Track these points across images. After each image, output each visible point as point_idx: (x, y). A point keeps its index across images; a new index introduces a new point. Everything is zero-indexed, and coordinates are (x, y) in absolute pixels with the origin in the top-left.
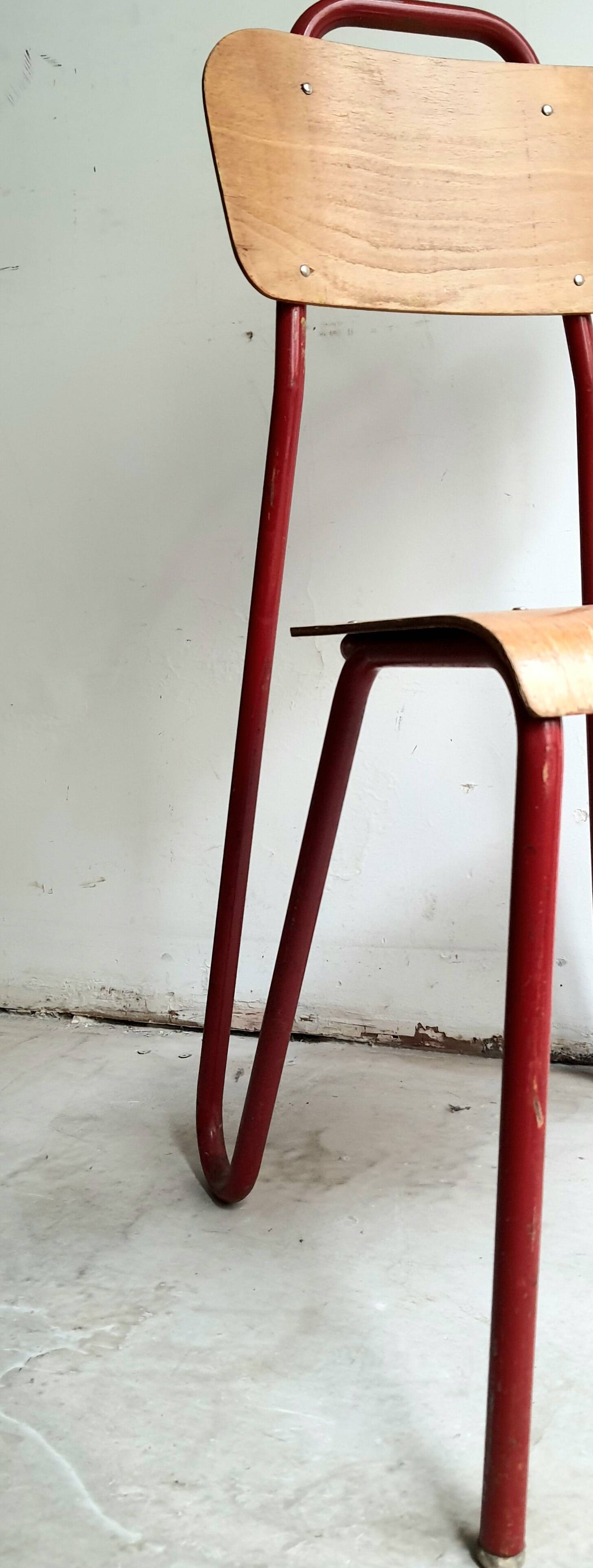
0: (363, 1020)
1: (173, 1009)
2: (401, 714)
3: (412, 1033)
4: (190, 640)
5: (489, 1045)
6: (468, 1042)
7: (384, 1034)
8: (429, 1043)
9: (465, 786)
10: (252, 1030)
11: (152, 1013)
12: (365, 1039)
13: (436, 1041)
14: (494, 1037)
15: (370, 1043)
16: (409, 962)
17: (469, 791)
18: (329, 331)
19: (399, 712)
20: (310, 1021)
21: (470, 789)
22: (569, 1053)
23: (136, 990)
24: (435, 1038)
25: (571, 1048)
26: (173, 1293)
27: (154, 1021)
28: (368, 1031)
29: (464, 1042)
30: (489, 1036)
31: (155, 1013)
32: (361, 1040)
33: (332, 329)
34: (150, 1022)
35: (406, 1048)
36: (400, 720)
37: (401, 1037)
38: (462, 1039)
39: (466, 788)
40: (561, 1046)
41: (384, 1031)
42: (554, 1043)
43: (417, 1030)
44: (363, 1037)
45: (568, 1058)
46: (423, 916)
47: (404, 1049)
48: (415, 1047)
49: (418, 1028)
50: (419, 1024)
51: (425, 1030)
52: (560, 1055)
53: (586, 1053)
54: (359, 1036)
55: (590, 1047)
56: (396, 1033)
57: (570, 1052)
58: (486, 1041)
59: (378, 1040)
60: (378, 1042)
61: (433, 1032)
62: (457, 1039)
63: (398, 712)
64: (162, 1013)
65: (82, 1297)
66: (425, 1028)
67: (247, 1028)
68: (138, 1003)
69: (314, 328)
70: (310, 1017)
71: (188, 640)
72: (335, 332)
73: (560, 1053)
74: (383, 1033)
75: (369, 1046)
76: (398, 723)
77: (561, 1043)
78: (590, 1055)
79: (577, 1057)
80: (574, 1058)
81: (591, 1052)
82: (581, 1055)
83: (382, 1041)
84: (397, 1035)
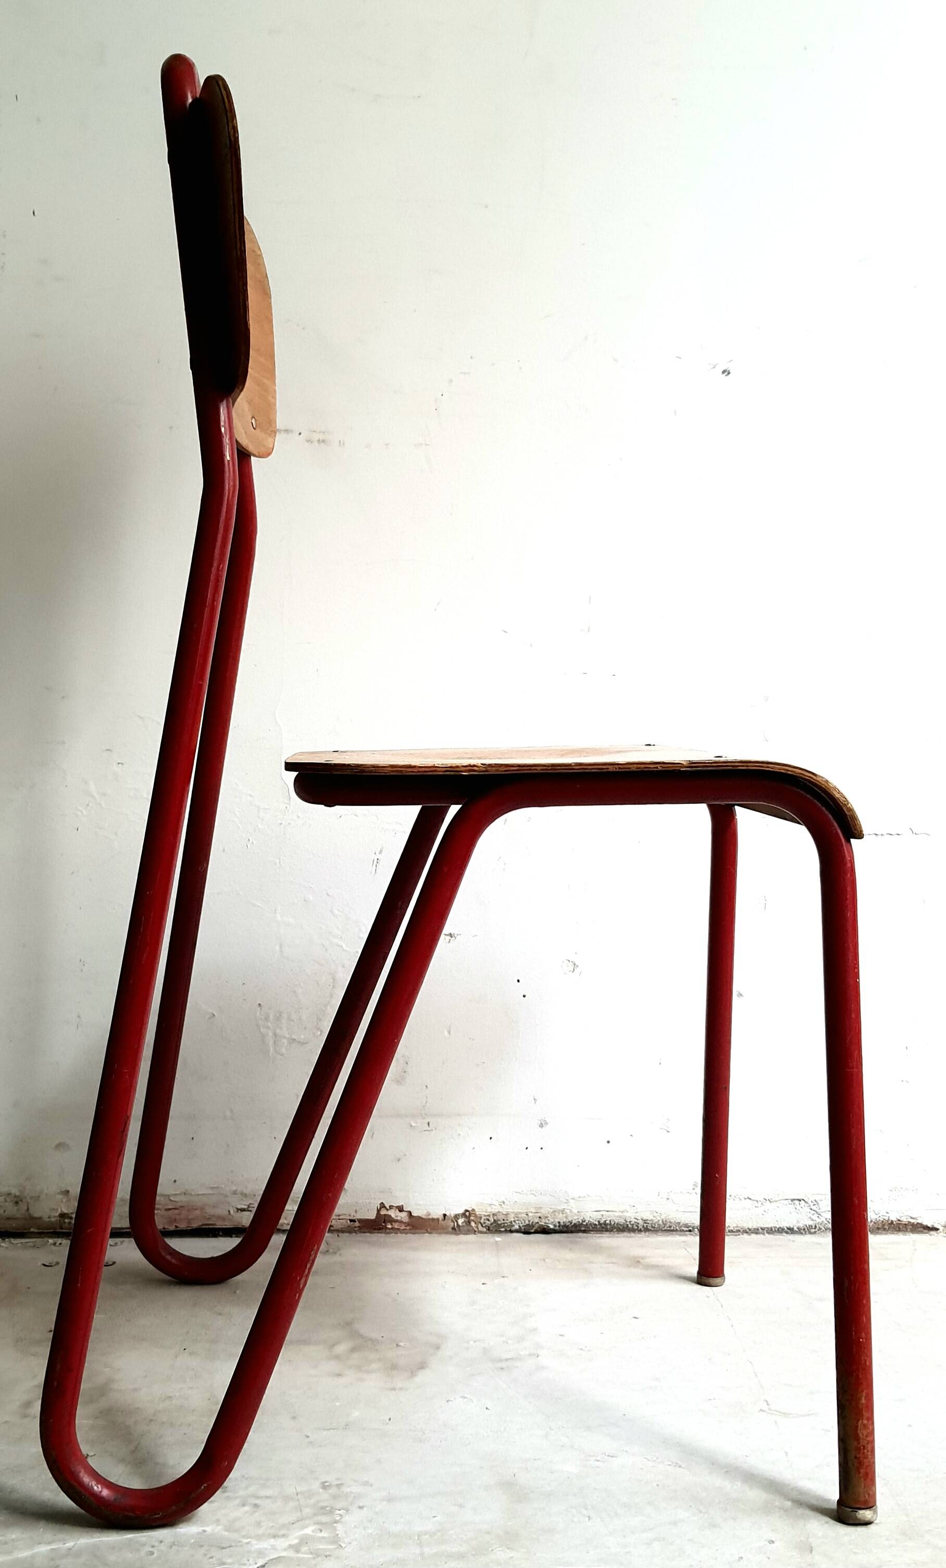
1: (65, 1211)
2: (378, 856)
3: (372, 1215)
4: (122, 764)
5: (461, 1221)
6: (438, 1219)
7: (339, 1219)
8: (392, 1225)
9: (446, 935)
10: (172, 1228)
11: (37, 1218)
13: (401, 1222)
14: (467, 1211)
16: (373, 1133)
17: (451, 941)
18: (317, 439)
19: (377, 853)
20: (249, 1211)
21: (452, 939)
22: (547, 1222)
23: (15, 1191)
24: (399, 1218)
25: (549, 1216)
26: (345, 1489)
27: (39, 1229)
29: (433, 1219)
30: (461, 1211)
31: (40, 1218)
33: (321, 437)
34: (32, 1230)
35: (365, 1232)
36: (376, 861)
37: (360, 1221)
38: (430, 1217)
39: (449, 938)
40: (538, 1216)
41: (339, 1216)
42: (532, 1212)
43: (378, 1211)
45: (546, 1227)
46: (392, 1080)
47: (362, 1234)
48: (376, 1231)
49: (380, 1208)
50: (382, 1203)
51: (387, 1210)
53: (565, 1220)
55: (569, 1213)
56: (354, 1216)
57: (549, 1220)
58: (457, 1217)
61: (397, 1211)
62: (424, 1217)
63: (374, 853)
64: (49, 1217)
65: (246, 1508)
66: (388, 1208)
67: (166, 1227)
68: (16, 1208)
69: (300, 434)
70: (249, 1207)
71: (119, 763)
72: (323, 441)
73: (538, 1223)
74: (338, 1218)
76: (374, 865)
77: (539, 1211)
78: (569, 1222)
79: (555, 1226)
80: (552, 1227)
81: (570, 1219)
82: (559, 1223)
83: (335, 1228)
84: (354, 1218)
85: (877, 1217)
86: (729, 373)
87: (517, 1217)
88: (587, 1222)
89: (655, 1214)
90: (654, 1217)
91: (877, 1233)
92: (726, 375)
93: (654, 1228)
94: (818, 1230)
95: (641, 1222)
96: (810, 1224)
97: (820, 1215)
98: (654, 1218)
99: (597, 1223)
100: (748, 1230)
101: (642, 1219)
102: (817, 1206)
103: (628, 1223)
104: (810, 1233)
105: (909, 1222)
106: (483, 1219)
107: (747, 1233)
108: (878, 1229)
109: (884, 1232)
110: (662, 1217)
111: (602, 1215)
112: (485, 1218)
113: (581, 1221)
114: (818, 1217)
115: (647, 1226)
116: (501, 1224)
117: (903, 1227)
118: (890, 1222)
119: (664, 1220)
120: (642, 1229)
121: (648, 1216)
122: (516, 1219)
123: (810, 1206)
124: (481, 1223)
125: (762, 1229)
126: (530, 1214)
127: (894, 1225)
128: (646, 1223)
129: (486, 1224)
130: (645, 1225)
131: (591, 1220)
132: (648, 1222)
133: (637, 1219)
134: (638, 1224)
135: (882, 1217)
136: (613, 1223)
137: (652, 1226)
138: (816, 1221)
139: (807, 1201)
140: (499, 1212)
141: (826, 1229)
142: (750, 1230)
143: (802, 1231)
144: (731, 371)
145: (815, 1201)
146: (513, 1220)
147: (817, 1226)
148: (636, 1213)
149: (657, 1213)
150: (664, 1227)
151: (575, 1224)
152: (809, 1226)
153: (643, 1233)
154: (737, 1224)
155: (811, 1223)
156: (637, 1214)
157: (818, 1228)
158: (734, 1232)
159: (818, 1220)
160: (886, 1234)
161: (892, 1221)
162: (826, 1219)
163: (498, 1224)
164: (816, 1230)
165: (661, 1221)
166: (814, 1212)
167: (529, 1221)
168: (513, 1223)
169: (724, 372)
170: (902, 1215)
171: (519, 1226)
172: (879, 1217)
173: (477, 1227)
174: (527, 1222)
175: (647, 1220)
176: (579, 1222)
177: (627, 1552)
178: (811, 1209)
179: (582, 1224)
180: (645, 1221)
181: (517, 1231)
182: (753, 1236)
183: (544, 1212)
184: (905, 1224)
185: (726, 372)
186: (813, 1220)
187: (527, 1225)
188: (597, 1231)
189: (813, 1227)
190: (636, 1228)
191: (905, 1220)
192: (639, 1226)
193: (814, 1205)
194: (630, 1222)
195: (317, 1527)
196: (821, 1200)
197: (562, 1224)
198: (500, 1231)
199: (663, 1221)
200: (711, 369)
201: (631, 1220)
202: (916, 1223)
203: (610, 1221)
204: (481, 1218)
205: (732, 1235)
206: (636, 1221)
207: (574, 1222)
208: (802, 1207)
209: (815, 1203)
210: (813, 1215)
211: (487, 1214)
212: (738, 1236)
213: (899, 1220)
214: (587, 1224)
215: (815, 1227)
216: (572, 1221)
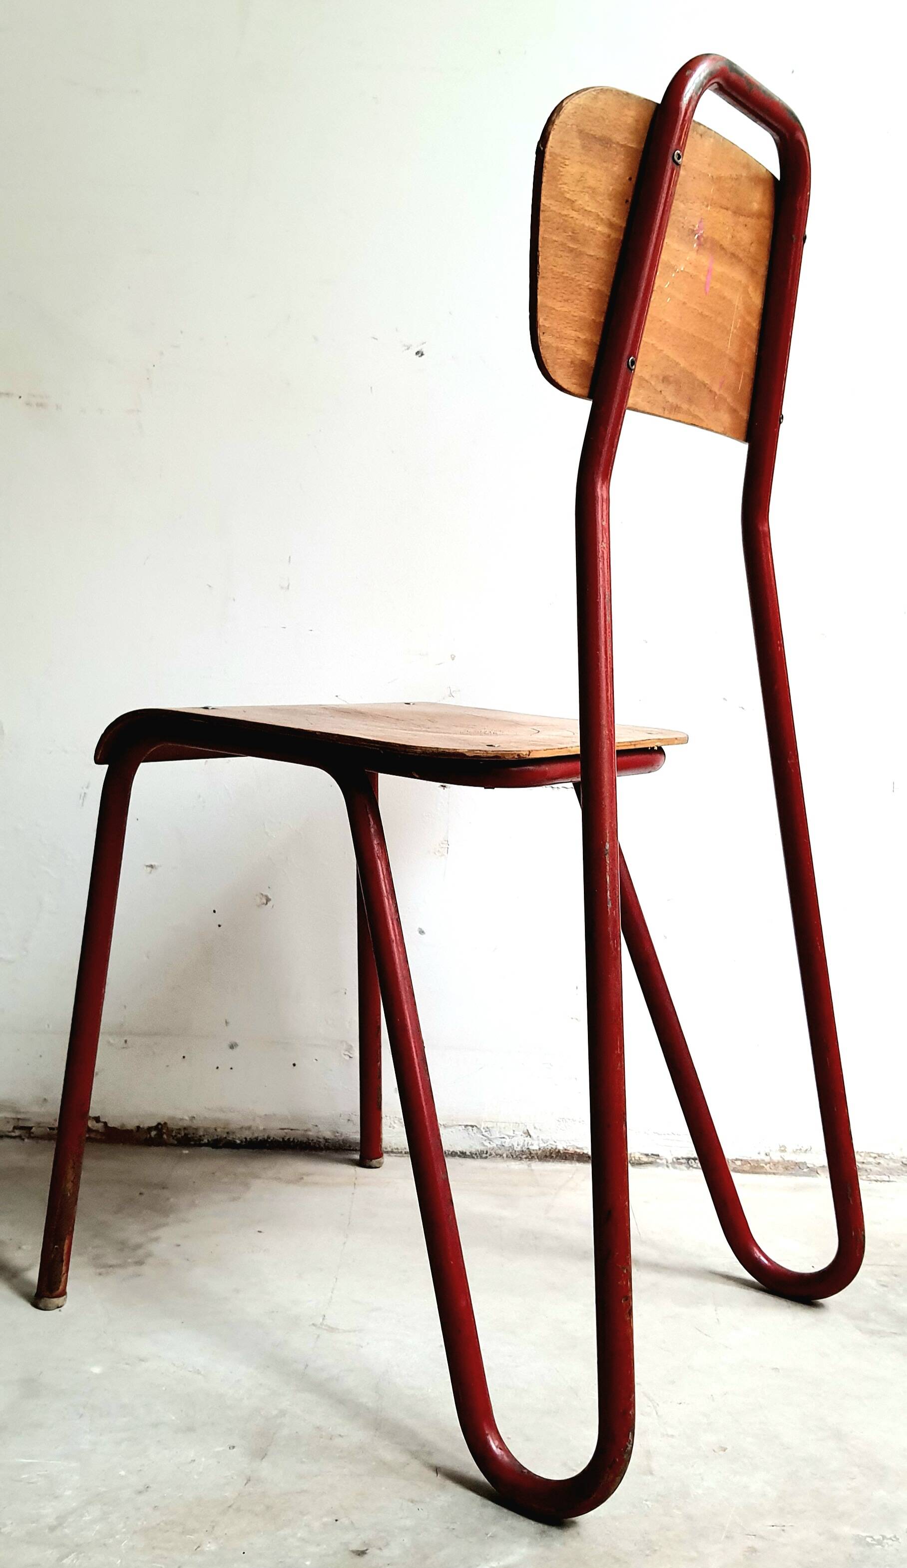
0: (17, 1112)
2: (86, 791)
5: (153, 1133)
6: (132, 1131)
7: (39, 1127)
8: (89, 1134)
9: (147, 866)
12: (17, 1133)
13: (97, 1131)
14: (159, 1124)
15: (23, 1137)
17: (152, 872)
18: (36, 402)
19: (85, 787)
21: (153, 870)
22: (234, 1137)
24: (96, 1128)
25: (236, 1132)
28: (21, 1124)
29: (126, 1131)
30: (154, 1124)
32: (13, 1134)
33: (40, 401)
36: (84, 795)
38: (124, 1128)
39: (149, 869)
40: (226, 1130)
41: (39, 1124)
42: (220, 1128)
44: (15, 1130)
45: (233, 1142)
52: (225, 1140)
53: (250, 1136)
54: (11, 1129)
55: (255, 1130)
56: (53, 1125)
58: (150, 1129)
59: (33, 1133)
60: (30, 1135)
61: (95, 1122)
62: (119, 1128)
63: (83, 788)
69: (20, 397)
72: (41, 405)
73: (226, 1138)
75: (22, 1141)
76: (82, 798)
77: (227, 1127)
78: (256, 1138)
79: (242, 1141)
80: (238, 1142)
81: (256, 1135)
82: (246, 1138)
83: (35, 1135)
84: (53, 1127)
85: (545, 1145)
86: (422, 355)
87: (206, 1132)
88: (272, 1138)
90: (336, 1136)
91: (546, 1161)
92: (419, 357)
94: (490, 1155)
95: (322, 1141)
96: (482, 1150)
97: (492, 1141)
99: (281, 1140)
101: (324, 1139)
102: (488, 1132)
103: (310, 1141)
104: (481, 1157)
105: (575, 1152)
106: (174, 1132)
108: (546, 1156)
109: (551, 1160)
111: (286, 1133)
112: (177, 1131)
113: (266, 1138)
114: (490, 1143)
116: (192, 1138)
117: (569, 1156)
118: (557, 1150)
120: (324, 1148)
122: (206, 1134)
123: (482, 1132)
124: (172, 1136)
126: (219, 1130)
127: (561, 1154)
128: (327, 1142)
129: (177, 1138)
130: (327, 1144)
131: (276, 1138)
132: (330, 1141)
133: (319, 1139)
134: (320, 1142)
135: (549, 1145)
136: (296, 1141)
138: (487, 1146)
139: (478, 1127)
140: (189, 1127)
141: (497, 1155)
143: (474, 1155)
144: (424, 353)
145: (487, 1128)
146: (202, 1134)
147: (487, 1149)
148: (318, 1132)
151: (260, 1140)
152: (481, 1151)
153: (324, 1152)
155: (482, 1148)
157: (489, 1153)
159: (490, 1146)
160: (553, 1162)
161: (559, 1151)
162: (497, 1145)
163: (188, 1138)
164: (488, 1155)
166: (486, 1138)
168: (203, 1137)
169: (417, 353)
170: (568, 1144)
172: (547, 1145)
173: (169, 1140)
174: (216, 1137)
175: (329, 1139)
176: (264, 1139)
178: (483, 1135)
179: (267, 1140)
180: (326, 1140)
181: (208, 1145)
183: (233, 1127)
184: (572, 1154)
185: (420, 353)
186: (484, 1145)
187: (215, 1140)
188: (281, 1148)
189: (485, 1152)
190: (318, 1146)
191: (571, 1150)
192: (321, 1144)
193: (486, 1131)
194: (312, 1140)
196: (492, 1127)
197: (248, 1139)
198: (190, 1144)
200: (405, 350)
201: (314, 1139)
202: (581, 1153)
203: (294, 1139)
204: (172, 1131)
207: (260, 1138)
208: (474, 1133)
209: (487, 1130)
210: (485, 1140)
211: (178, 1128)
213: (566, 1150)
214: (272, 1141)
215: (487, 1152)
216: (258, 1137)
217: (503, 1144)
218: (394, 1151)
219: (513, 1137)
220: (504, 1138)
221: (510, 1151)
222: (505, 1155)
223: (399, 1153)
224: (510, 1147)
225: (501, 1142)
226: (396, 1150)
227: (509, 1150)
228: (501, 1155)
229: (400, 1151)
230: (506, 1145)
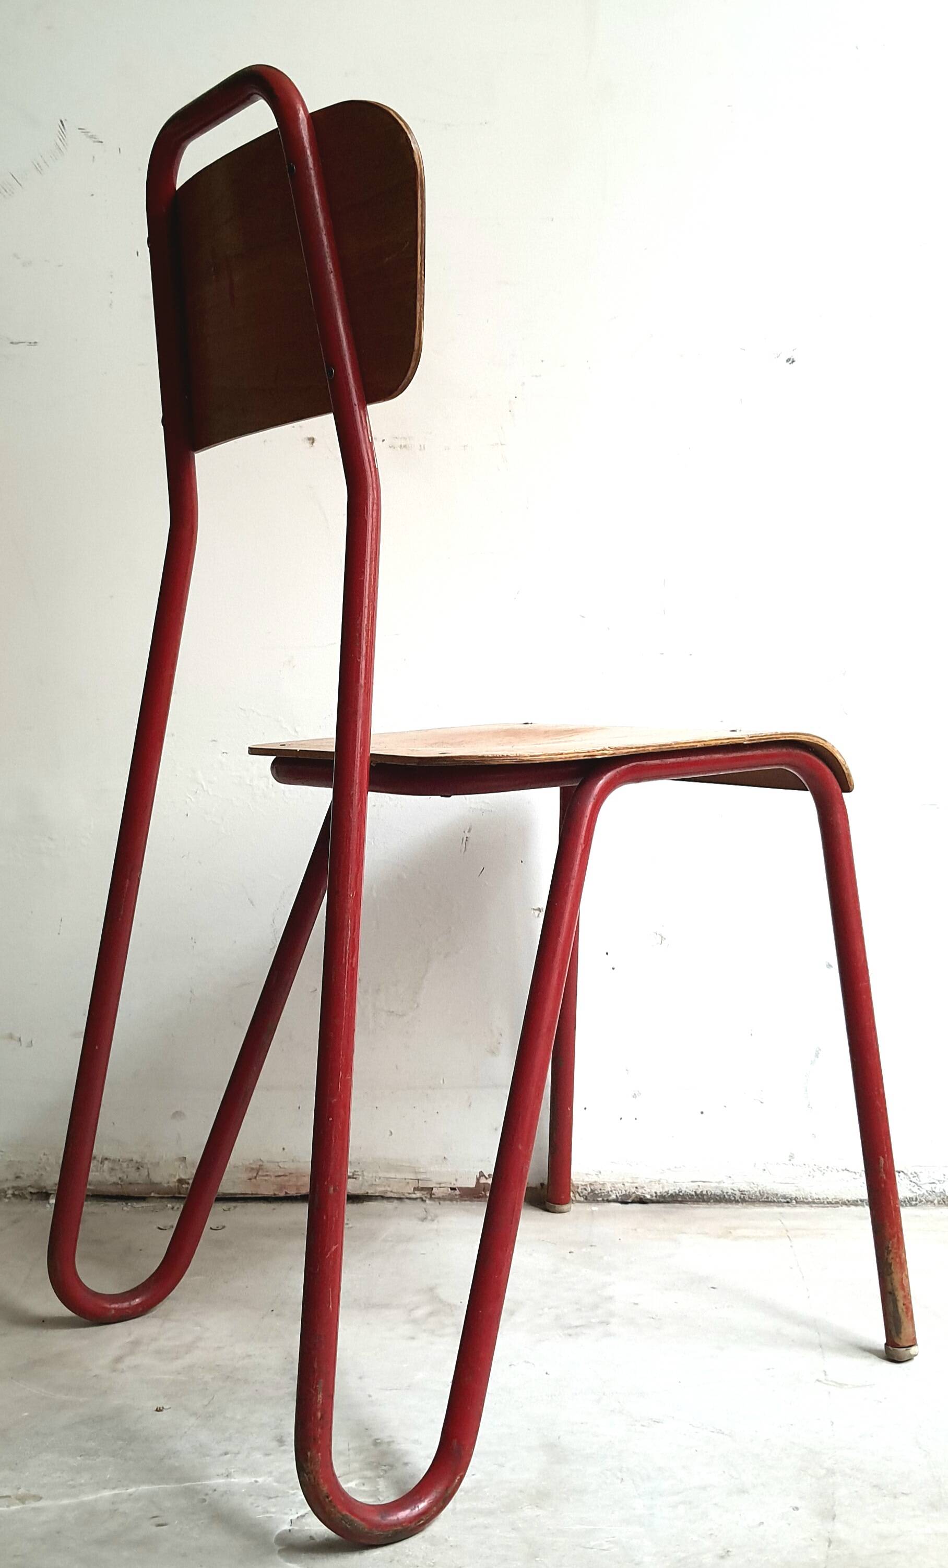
0: (416, 1173)
1: (183, 1177)
2: (468, 835)
3: (472, 1184)
4: (226, 753)
6: (536, 1188)
7: (440, 1187)
9: (536, 911)
10: (282, 1194)
11: (157, 1184)
12: (418, 1194)
15: (424, 1199)
16: (471, 1104)
17: (540, 915)
18: (399, 444)
19: (466, 832)
20: (353, 1178)
21: (541, 913)
22: (644, 1192)
23: (136, 1158)
25: (645, 1186)
26: (397, 1447)
27: (158, 1194)
28: (421, 1185)
29: (531, 1188)
31: (161, 1183)
32: (414, 1196)
33: (404, 442)
34: (153, 1194)
35: (465, 1201)
36: (467, 840)
37: (460, 1189)
41: (440, 1184)
42: (628, 1182)
43: (478, 1180)
44: (416, 1192)
45: (643, 1197)
46: (487, 1051)
47: (463, 1202)
48: (476, 1199)
49: (480, 1177)
50: (481, 1172)
51: (486, 1178)
52: (634, 1195)
53: (661, 1191)
54: (411, 1191)
55: (666, 1184)
56: (454, 1184)
57: (645, 1190)
59: (434, 1194)
60: (433, 1196)
64: (168, 1183)
66: (487, 1176)
67: (277, 1193)
68: (138, 1173)
69: (383, 440)
70: (353, 1174)
71: (223, 753)
72: (405, 446)
73: (634, 1193)
74: (438, 1186)
75: (422, 1203)
76: (464, 843)
77: (635, 1181)
78: (665, 1192)
79: (652, 1196)
80: (648, 1197)
81: (666, 1189)
82: (656, 1193)
83: (437, 1196)
84: (454, 1187)
86: (793, 362)
87: (614, 1187)
88: (683, 1192)
89: (752, 1185)
90: (751, 1187)
92: (791, 364)
93: (752, 1199)
94: (919, 1202)
95: (738, 1193)
96: (911, 1196)
98: (750, 1189)
99: (693, 1193)
100: (847, 1202)
101: (739, 1190)
102: (917, 1178)
103: (725, 1194)
104: (911, 1205)
106: (580, 1188)
107: (846, 1205)
110: (759, 1188)
111: (699, 1186)
112: (582, 1187)
113: (677, 1192)
114: (919, 1189)
115: (744, 1197)
116: (599, 1193)
119: (761, 1191)
120: (740, 1200)
121: (744, 1187)
122: (613, 1189)
123: (910, 1178)
124: (578, 1192)
125: (861, 1200)
126: (626, 1184)
128: (742, 1194)
129: (584, 1194)
130: (742, 1196)
131: (687, 1191)
132: (746, 1193)
133: (734, 1190)
134: (735, 1194)
136: (709, 1194)
137: (749, 1198)
138: (916, 1193)
139: (906, 1172)
140: (596, 1182)
142: (849, 1201)
143: (902, 1203)
144: (795, 359)
145: (915, 1173)
146: (609, 1189)
147: (918, 1197)
148: (733, 1183)
149: (754, 1184)
150: (762, 1198)
151: (671, 1194)
152: (910, 1198)
153: (740, 1204)
154: (835, 1196)
155: (912, 1195)
156: (734, 1185)
157: (919, 1200)
158: (833, 1204)
159: (919, 1192)
162: (927, 1191)
163: (595, 1194)
164: (917, 1202)
165: (758, 1192)
166: (914, 1184)
167: (626, 1191)
168: (610, 1193)
169: (788, 360)
171: (616, 1196)
173: (575, 1197)
174: (624, 1192)
175: (744, 1191)
176: (675, 1192)
177: (651, 1514)
178: (911, 1181)
179: (678, 1194)
180: (742, 1192)
181: (615, 1201)
182: (853, 1208)
183: (639, 1182)
185: (791, 361)
186: (913, 1192)
187: (624, 1195)
188: (693, 1201)
189: (914, 1199)
190: (733, 1198)
192: (736, 1197)
193: (913, 1177)
194: (727, 1193)
195: (362, 1481)
197: (659, 1194)
198: (597, 1200)
199: (760, 1193)
200: (775, 358)
201: (728, 1191)
203: (707, 1191)
204: (578, 1188)
205: (831, 1207)
206: (732, 1191)
207: (670, 1192)
208: (901, 1179)
210: (914, 1186)
211: (583, 1184)
212: (837, 1208)
214: (683, 1194)
215: (916, 1199)
216: (668, 1191)
217: (934, 1190)
218: (815, 1201)
219: (944, 1181)
220: (934, 1183)
221: (942, 1197)
222: (936, 1202)
223: (821, 1203)
224: (942, 1192)
225: (932, 1188)
226: (818, 1200)
227: (940, 1196)
228: (932, 1202)
229: (822, 1201)
230: (937, 1191)
